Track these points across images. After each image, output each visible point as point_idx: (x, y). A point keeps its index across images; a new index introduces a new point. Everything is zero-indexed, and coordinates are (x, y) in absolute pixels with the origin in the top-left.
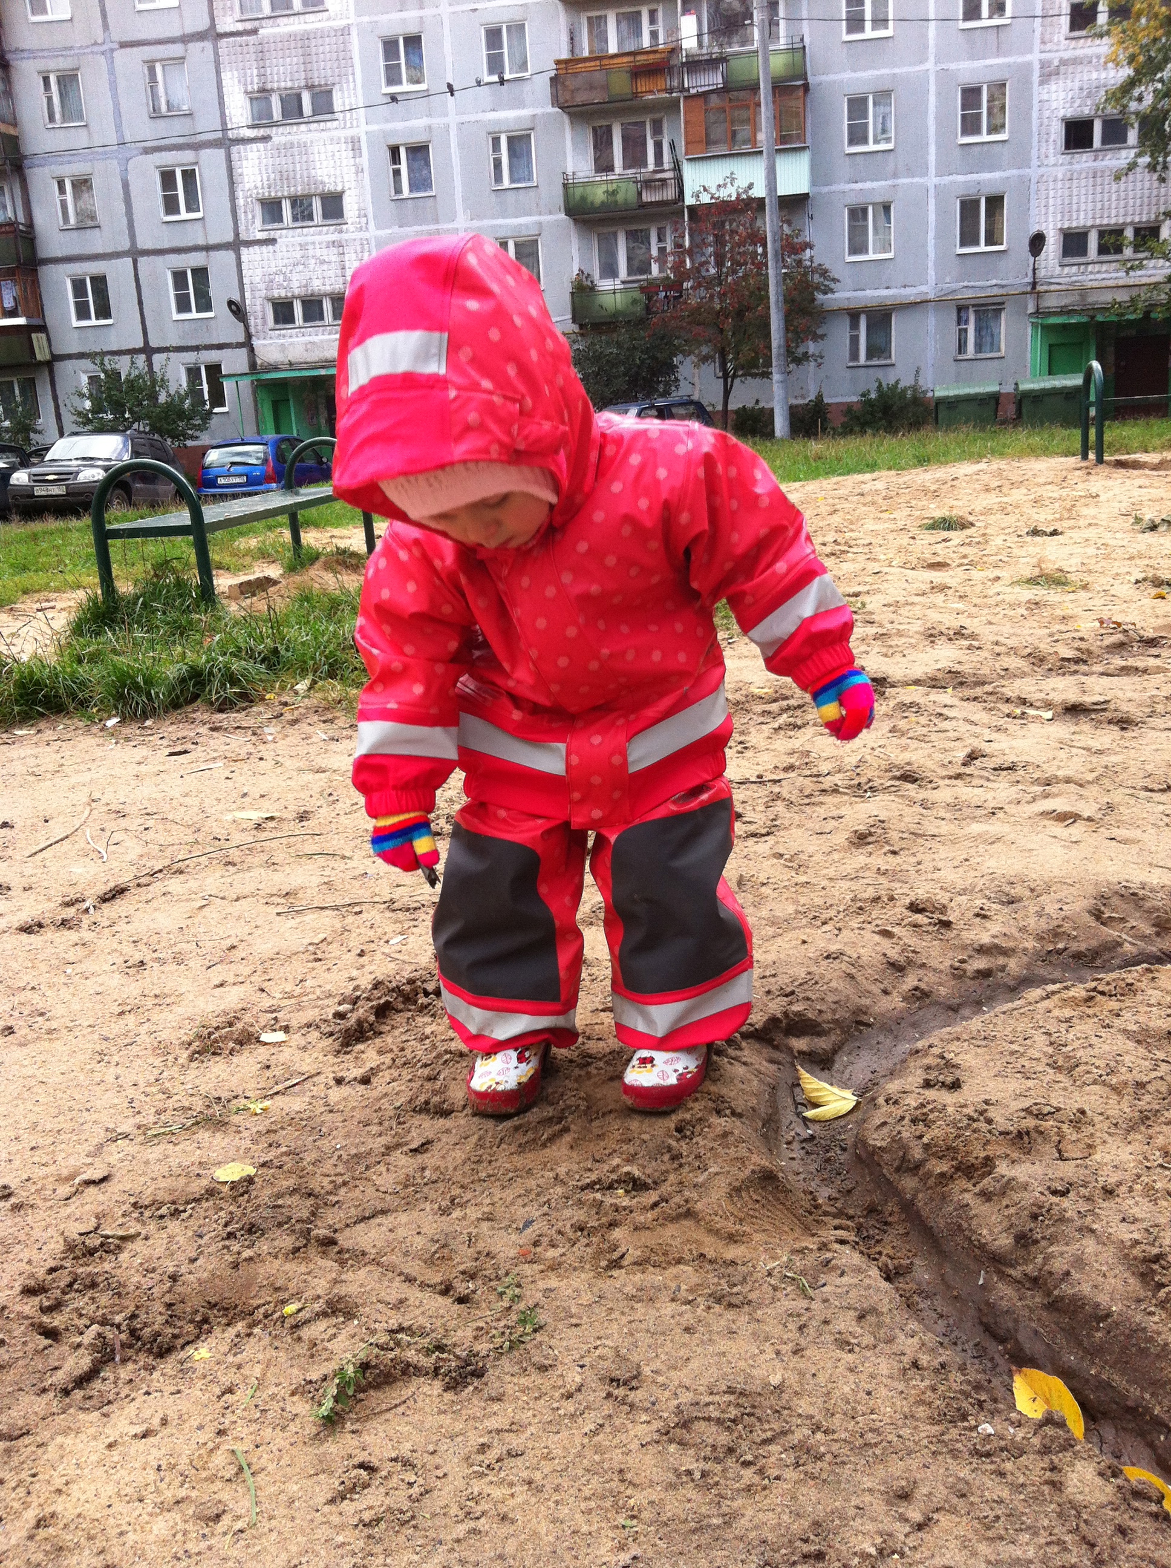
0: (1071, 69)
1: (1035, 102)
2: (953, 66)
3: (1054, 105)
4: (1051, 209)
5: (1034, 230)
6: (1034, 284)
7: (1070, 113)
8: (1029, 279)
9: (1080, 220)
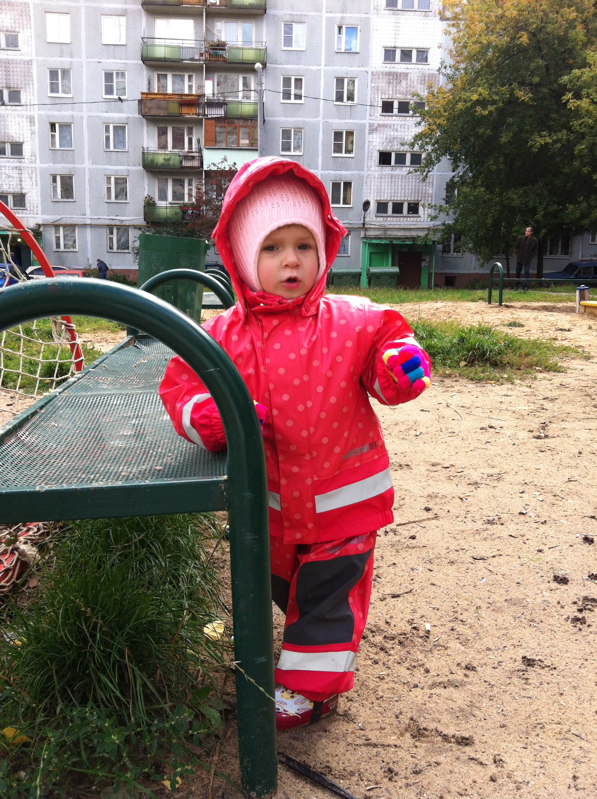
0: (382, 129)
1: (367, 142)
2: (330, 121)
3: (375, 144)
4: (372, 191)
5: (365, 199)
6: (364, 224)
7: (381, 149)
8: (362, 222)
9: (385, 197)
